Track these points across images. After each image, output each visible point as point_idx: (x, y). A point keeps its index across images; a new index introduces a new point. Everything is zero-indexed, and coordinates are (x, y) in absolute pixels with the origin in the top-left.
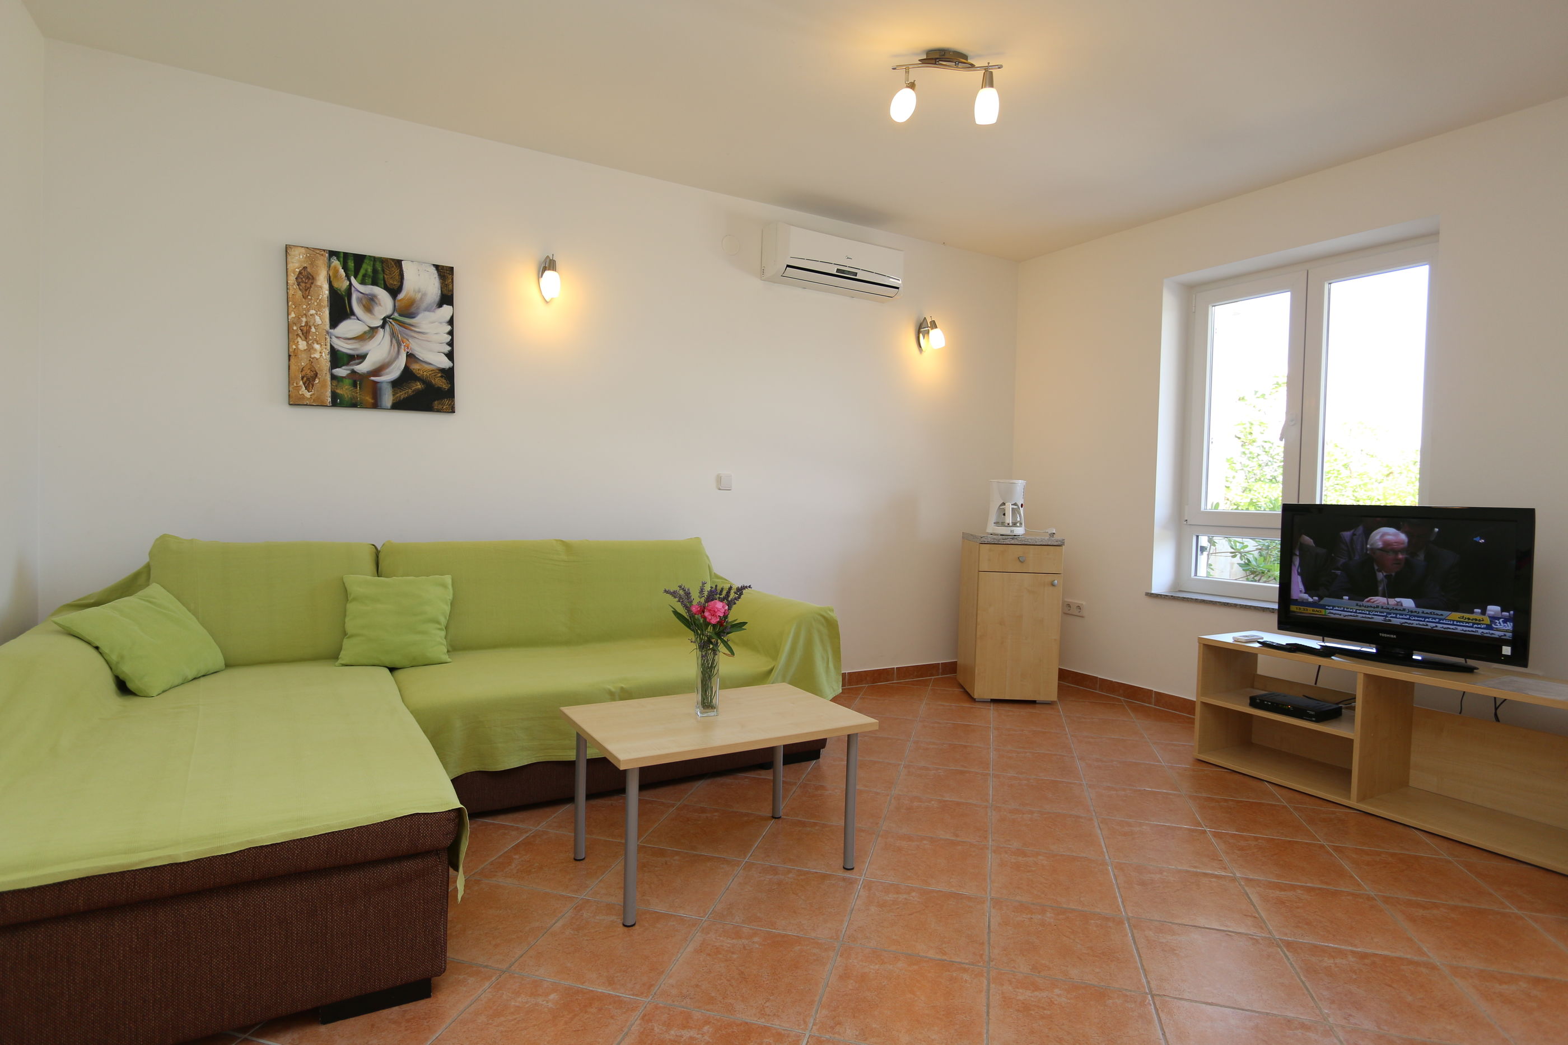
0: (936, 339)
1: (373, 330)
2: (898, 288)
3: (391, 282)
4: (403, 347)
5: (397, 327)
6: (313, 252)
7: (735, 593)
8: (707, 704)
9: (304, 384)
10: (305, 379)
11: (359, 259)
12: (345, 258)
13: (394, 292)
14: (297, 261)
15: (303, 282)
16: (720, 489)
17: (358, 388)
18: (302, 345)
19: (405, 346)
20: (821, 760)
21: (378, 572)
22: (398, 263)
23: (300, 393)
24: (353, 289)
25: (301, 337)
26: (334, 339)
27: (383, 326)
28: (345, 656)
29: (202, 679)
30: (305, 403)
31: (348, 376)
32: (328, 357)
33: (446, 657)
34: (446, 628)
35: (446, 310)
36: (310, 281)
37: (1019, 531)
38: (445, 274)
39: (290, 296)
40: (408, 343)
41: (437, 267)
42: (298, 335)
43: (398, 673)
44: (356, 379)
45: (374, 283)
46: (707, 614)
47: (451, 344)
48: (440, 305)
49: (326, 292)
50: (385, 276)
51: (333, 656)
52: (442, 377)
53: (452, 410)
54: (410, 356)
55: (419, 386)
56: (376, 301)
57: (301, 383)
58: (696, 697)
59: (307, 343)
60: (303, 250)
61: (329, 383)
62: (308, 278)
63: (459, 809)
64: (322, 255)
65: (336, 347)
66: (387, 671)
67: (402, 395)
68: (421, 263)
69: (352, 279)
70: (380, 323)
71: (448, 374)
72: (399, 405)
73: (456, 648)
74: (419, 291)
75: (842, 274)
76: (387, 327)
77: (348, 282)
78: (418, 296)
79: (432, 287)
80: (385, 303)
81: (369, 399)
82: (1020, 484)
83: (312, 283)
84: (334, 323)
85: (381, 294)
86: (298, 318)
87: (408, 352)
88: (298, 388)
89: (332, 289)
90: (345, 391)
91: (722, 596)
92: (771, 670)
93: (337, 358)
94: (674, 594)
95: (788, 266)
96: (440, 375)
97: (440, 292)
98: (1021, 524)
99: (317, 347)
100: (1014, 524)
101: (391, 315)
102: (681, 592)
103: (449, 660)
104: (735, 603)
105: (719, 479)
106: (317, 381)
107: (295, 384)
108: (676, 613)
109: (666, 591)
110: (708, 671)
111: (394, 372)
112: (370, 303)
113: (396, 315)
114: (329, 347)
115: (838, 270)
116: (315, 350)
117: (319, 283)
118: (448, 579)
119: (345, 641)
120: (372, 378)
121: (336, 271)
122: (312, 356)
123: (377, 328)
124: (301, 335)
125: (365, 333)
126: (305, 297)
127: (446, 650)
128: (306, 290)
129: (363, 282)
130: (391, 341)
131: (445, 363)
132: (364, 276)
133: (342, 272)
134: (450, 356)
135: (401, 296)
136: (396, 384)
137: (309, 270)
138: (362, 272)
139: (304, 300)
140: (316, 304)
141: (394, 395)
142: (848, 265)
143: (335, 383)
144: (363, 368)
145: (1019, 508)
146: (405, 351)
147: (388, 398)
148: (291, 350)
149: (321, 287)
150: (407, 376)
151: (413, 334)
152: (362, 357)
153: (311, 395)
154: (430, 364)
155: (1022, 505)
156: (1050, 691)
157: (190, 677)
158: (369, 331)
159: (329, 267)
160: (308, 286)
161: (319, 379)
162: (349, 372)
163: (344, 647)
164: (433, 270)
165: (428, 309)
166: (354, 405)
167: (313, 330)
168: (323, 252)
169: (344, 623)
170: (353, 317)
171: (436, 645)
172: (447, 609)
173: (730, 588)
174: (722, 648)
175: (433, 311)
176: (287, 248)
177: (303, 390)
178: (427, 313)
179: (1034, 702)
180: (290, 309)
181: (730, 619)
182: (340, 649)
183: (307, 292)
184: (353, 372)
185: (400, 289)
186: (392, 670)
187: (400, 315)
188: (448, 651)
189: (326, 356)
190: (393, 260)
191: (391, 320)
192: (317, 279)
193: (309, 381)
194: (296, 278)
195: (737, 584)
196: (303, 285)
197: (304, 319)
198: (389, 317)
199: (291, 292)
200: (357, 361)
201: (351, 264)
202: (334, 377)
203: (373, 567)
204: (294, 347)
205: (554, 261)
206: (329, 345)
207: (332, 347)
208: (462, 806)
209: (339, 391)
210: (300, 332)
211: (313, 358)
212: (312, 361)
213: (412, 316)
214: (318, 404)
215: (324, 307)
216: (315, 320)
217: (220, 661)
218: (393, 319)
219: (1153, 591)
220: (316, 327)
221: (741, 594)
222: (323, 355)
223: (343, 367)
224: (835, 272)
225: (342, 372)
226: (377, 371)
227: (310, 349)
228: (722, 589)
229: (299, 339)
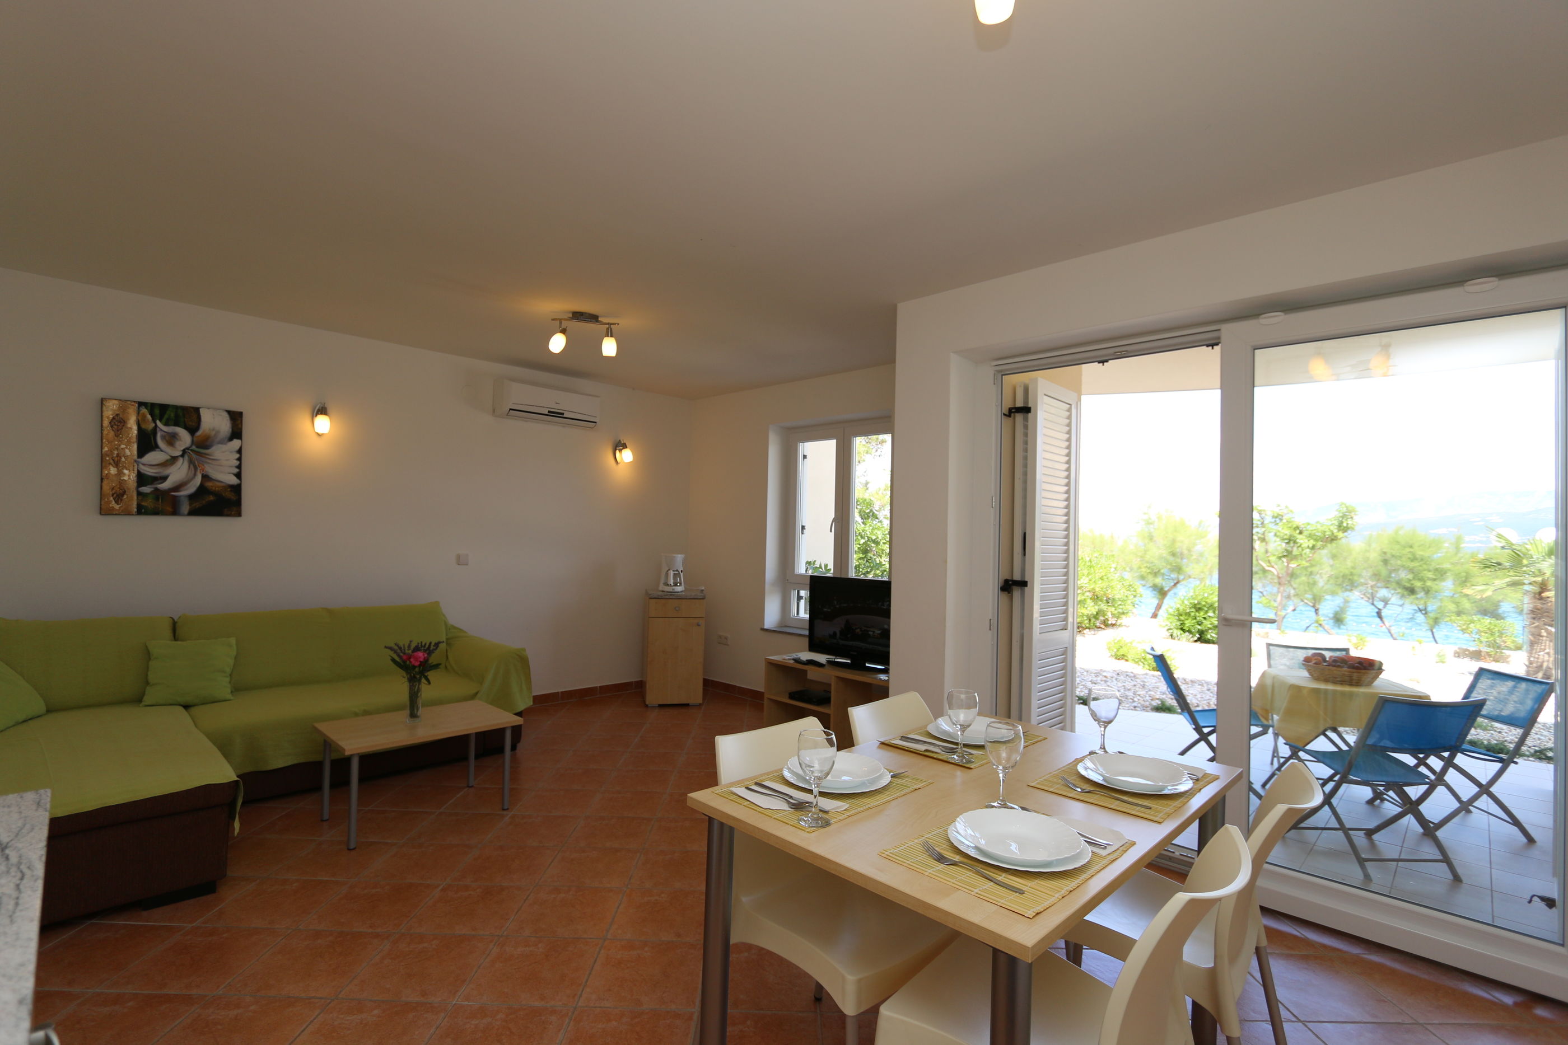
0: (626, 456)
1: (174, 459)
2: (596, 422)
3: (190, 423)
4: (199, 470)
5: (194, 456)
6: (124, 403)
7: (434, 646)
8: (413, 715)
9: (114, 499)
10: (115, 495)
11: (164, 408)
12: (152, 407)
13: (193, 430)
14: (111, 409)
15: (115, 425)
16: (459, 565)
17: (160, 501)
18: (113, 471)
19: (200, 470)
20: (517, 751)
21: (175, 637)
22: (197, 410)
23: (111, 505)
24: (158, 429)
25: (112, 465)
26: (141, 466)
27: (182, 456)
28: (147, 700)
29: (29, 721)
30: (114, 513)
31: (152, 492)
32: (135, 479)
33: (229, 696)
34: (230, 675)
35: (236, 443)
36: (122, 424)
37: (679, 589)
38: (236, 417)
39: (104, 435)
40: (203, 467)
41: (229, 412)
42: (110, 464)
43: (193, 710)
44: (158, 494)
45: (176, 424)
46: (412, 660)
47: (239, 467)
48: (231, 439)
49: (135, 431)
50: (186, 420)
51: (138, 700)
52: (231, 491)
53: (239, 514)
54: (205, 477)
55: (212, 498)
56: (178, 437)
57: (112, 498)
58: (407, 712)
59: (118, 469)
60: (117, 402)
61: (135, 497)
62: (120, 422)
63: (237, 781)
64: (133, 405)
65: (142, 471)
66: (181, 709)
67: (197, 505)
68: (216, 409)
69: (158, 422)
70: (181, 453)
71: (237, 489)
72: (192, 513)
73: (237, 689)
74: (213, 430)
75: (552, 413)
76: (186, 457)
77: (154, 425)
78: (213, 433)
79: (224, 426)
80: (185, 439)
81: (170, 509)
82: (679, 558)
83: (123, 426)
84: (142, 452)
85: (183, 433)
86: (111, 451)
87: (203, 474)
88: (109, 502)
89: (140, 429)
90: (148, 503)
91: (425, 648)
92: (477, 693)
93: (142, 479)
94: (391, 648)
95: (511, 409)
96: (229, 490)
97: (231, 430)
98: (681, 584)
99: (126, 472)
100: (676, 585)
101: (190, 447)
102: (396, 648)
103: (232, 698)
104: (434, 652)
105: (458, 557)
106: (125, 497)
107: (106, 500)
108: (393, 660)
109: (386, 647)
110: (414, 696)
111: (191, 489)
112: (171, 439)
113: (194, 447)
114: (136, 472)
115: (549, 412)
116: (125, 474)
117: (129, 426)
118: (233, 641)
119: (148, 688)
120: (173, 493)
121: (144, 416)
122: (122, 479)
123: (177, 457)
124: (113, 463)
125: (167, 461)
126: (117, 436)
127: (230, 691)
128: (118, 431)
129: (166, 424)
130: (189, 467)
131: (233, 480)
132: (168, 420)
133: (149, 417)
134: (238, 475)
135: (199, 433)
136: (192, 497)
137: (121, 416)
138: (166, 416)
139: (116, 438)
140: (126, 440)
141: (190, 505)
142: (557, 408)
143: (140, 498)
144: (165, 486)
145: (679, 573)
146: (200, 472)
147: (185, 508)
148: (104, 475)
149: (131, 428)
150: (202, 490)
151: (210, 461)
152: (164, 478)
153: (120, 507)
154: (221, 482)
155: (682, 571)
156: (696, 696)
157: (21, 721)
158: (171, 459)
159: (138, 413)
160: (120, 427)
161: (127, 495)
162: (152, 489)
163: (146, 693)
164: (226, 415)
165: (221, 442)
166: (156, 512)
167: (123, 459)
168: (133, 403)
169: (147, 675)
170: (157, 450)
171: (222, 687)
172: (231, 662)
173: (430, 643)
174: (423, 680)
175: (225, 444)
176: (102, 400)
177: (113, 504)
178: (220, 445)
179: (687, 705)
180: (104, 445)
181: (430, 661)
182: (144, 694)
183: (119, 433)
184: (157, 489)
185: (197, 427)
186: (186, 707)
187: (198, 447)
188: (232, 692)
189: (133, 476)
190: (193, 408)
191: (189, 451)
192: (128, 422)
193: (119, 497)
194: (110, 423)
195: (434, 641)
196: (116, 427)
197: (116, 452)
198: (188, 449)
199: (105, 432)
200: (160, 481)
201: (157, 411)
202: (139, 494)
203: (171, 635)
204: (106, 472)
205: (326, 408)
206: (136, 470)
207: (139, 472)
208: (238, 779)
209: (143, 504)
210: (111, 461)
211: (122, 480)
212: (122, 483)
213: (207, 447)
214: (128, 513)
215: (133, 443)
216: (125, 452)
217: (40, 706)
218: (192, 450)
219: (765, 627)
220: (126, 457)
221: (438, 646)
222: (131, 477)
223: (148, 486)
224: (547, 413)
225: (146, 489)
226: (177, 488)
227: (120, 473)
228: (425, 644)
229: (111, 467)
